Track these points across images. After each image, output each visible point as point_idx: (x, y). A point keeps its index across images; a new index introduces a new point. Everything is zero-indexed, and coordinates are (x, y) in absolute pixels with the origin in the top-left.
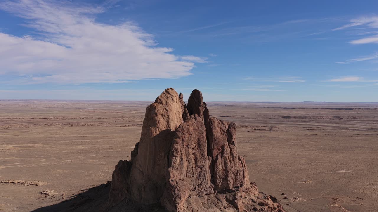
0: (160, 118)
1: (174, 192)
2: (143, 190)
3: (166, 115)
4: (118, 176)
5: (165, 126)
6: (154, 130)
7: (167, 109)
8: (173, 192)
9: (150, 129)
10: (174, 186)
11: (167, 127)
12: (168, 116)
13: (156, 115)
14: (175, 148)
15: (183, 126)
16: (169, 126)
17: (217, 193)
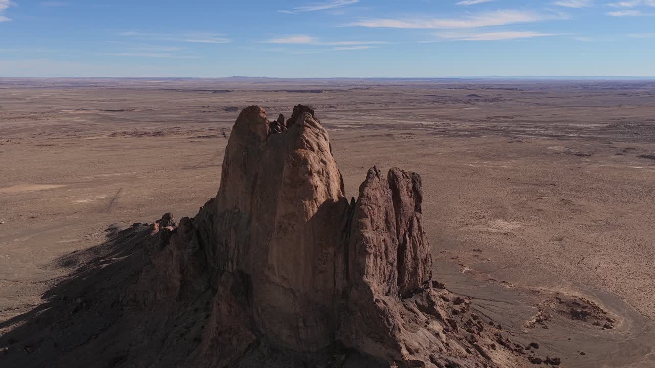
0: (316, 180)
1: (388, 321)
2: (301, 324)
3: (324, 172)
4: (229, 304)
5: (324, 194)
6: (310, 206)
7: (324, 159)
8: (386, 322)
9: (303, 205)
10: (384, 310)
11: (326, 196)
12: (328, 174)
13: (311, 174)
14: (366, 238)
15: (367, 194)
16: (329, 194)
17: (402, 299)
